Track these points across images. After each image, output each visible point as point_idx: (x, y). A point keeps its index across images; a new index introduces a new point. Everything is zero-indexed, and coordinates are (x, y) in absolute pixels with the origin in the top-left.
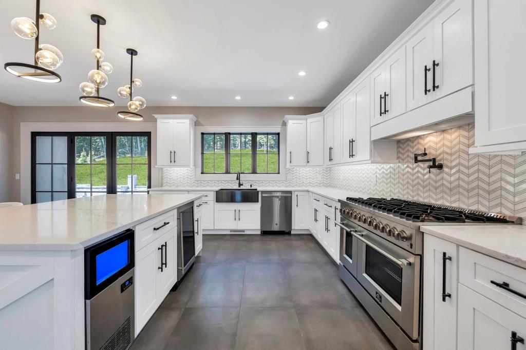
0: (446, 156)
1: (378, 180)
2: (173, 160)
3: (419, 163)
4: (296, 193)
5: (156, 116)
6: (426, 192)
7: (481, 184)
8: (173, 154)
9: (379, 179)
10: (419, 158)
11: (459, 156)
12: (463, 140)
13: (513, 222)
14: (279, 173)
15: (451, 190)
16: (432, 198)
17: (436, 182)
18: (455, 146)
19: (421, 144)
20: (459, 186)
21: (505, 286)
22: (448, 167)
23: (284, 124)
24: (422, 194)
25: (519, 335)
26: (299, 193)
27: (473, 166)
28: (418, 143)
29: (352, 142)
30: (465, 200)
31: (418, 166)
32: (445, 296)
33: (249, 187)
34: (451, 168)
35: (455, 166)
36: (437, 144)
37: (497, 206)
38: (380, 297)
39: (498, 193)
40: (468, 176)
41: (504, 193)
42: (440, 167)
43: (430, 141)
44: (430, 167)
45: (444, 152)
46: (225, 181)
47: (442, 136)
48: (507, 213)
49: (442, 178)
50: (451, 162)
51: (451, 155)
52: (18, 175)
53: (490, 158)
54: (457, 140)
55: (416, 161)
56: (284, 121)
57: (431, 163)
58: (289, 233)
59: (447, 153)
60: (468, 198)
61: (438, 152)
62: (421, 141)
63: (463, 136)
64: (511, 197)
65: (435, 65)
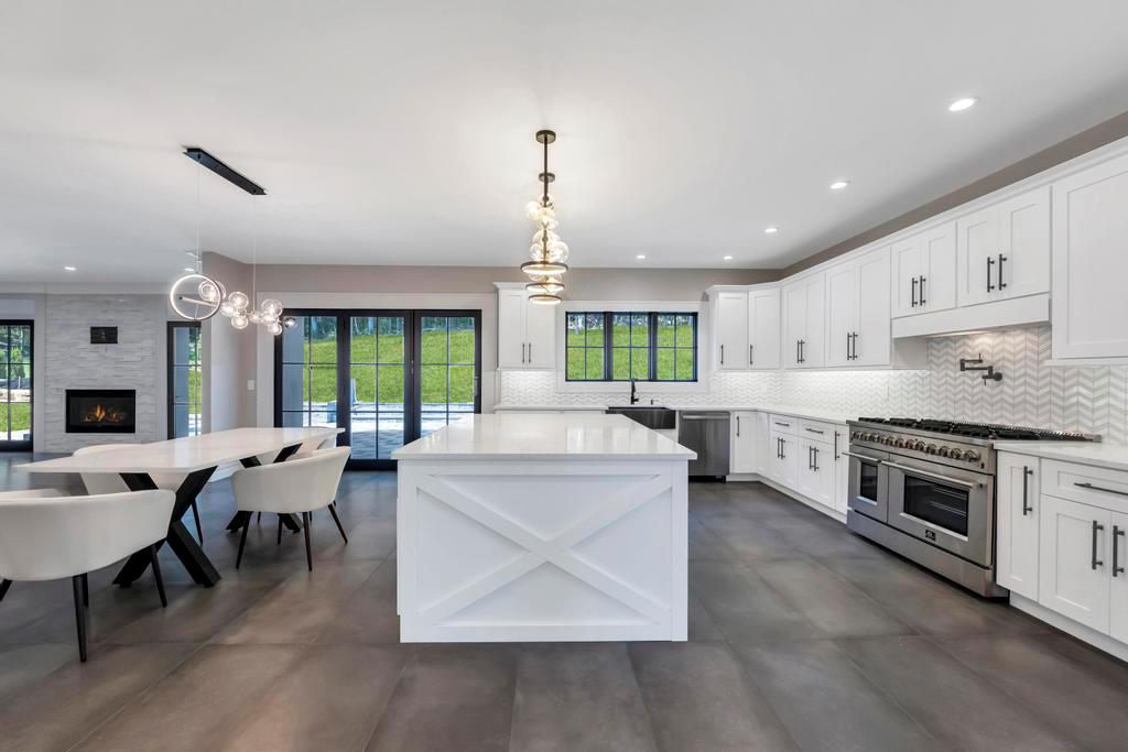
0: (1007, 364)
1: (892, 394)
2: (527, 359)
3: (967, 372)
4: (737, 414)
5: (499, 285)
6: (977, 409)
7: (1054, 398)
8: (527, 348)
9: (894, 392)
10: (967, 365)
11: (1026, 365)
12: (1030, 345)
13: (1091, 440)
14: (696, 380)
15: (1013, 406)
16: (986, 416)
17: (992, 397)
18: (1020, 352)
19: (969, 346)
20: (1025, 401)
21: (1088, 486)
22: (1009, 377)
23: (706, 298)
24: (970, 413)
25: (1099, 524)
26: (741, 414)
27: (1044, 377)
28: (964, 344)
29: (853, 337)
30: (1033, 418)
31: (964, 375)
32: (1026, 510)
33: (648, 404)
34: (1014, 380)
35: (1020, 377)
36: (993, 347)
37: (1073, 423)
38: (933, 534)
39: (1075, 409)
40: (1038, 389)
41: (1081, 409)
42: (998, 377)
43: (982, 343)
44: (985, 377)
45: (1003, 358)
46: (605, 394)
47: (1001, 338)
48: (1084, 431)
49: (1002, 392)
50: (1015, 371)
51: (1014, 363)
52: (252, 382)
53: (1065, 369)
54: (1023, 345)
55: (963, 368)
56: (705, 293)
57: (986, 373)
58: (723, 480)
59: (1009, 361)
60: (1038, 416)
61: (995, 359)
62: (969, 342)
63: (1031, 341)
64: (1089, 414)
65: (1002, 259)
